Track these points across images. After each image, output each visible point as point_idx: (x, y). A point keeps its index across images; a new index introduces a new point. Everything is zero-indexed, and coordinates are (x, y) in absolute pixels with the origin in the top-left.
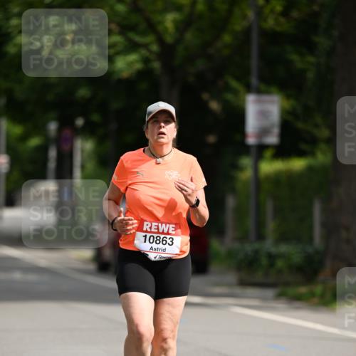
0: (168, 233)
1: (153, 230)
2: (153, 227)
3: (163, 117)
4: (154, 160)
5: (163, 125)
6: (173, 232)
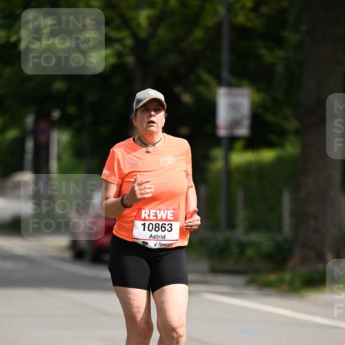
3: (154, 105)
4: (145, 149)
5: (153, 113)
6: (172, 218)
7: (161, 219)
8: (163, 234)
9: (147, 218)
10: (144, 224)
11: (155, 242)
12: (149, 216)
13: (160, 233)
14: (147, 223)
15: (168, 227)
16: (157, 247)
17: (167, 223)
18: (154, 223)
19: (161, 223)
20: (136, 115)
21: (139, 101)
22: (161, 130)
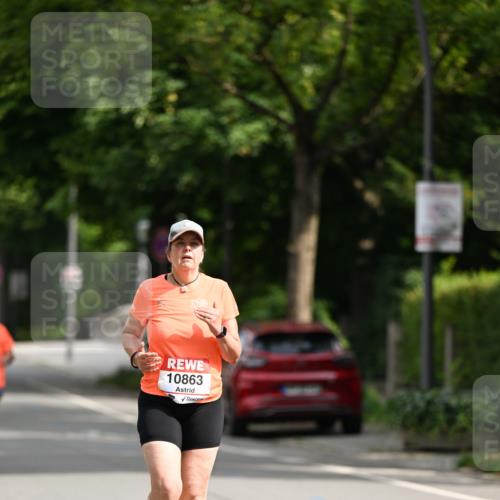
0: (196, 371)
1: (179, 368)
2: (179, 364)
3: (191, 238)
4: (178, 288)
5: (189, 247)
6: (202, 369)
7: (190, 370)
8: (192, 387)
9: (173, 367)
10: (170, 375)
11: (182, 397)
12: (176, 365)
13: (188, 386)
14: (174, 374)
15: (197, 380)
16: (185, 402)
17: (197, 375)
18: (182, 374)
19: (189, 374)
20: (170, 249)
21: (174, 233)
22: (197, 268)
